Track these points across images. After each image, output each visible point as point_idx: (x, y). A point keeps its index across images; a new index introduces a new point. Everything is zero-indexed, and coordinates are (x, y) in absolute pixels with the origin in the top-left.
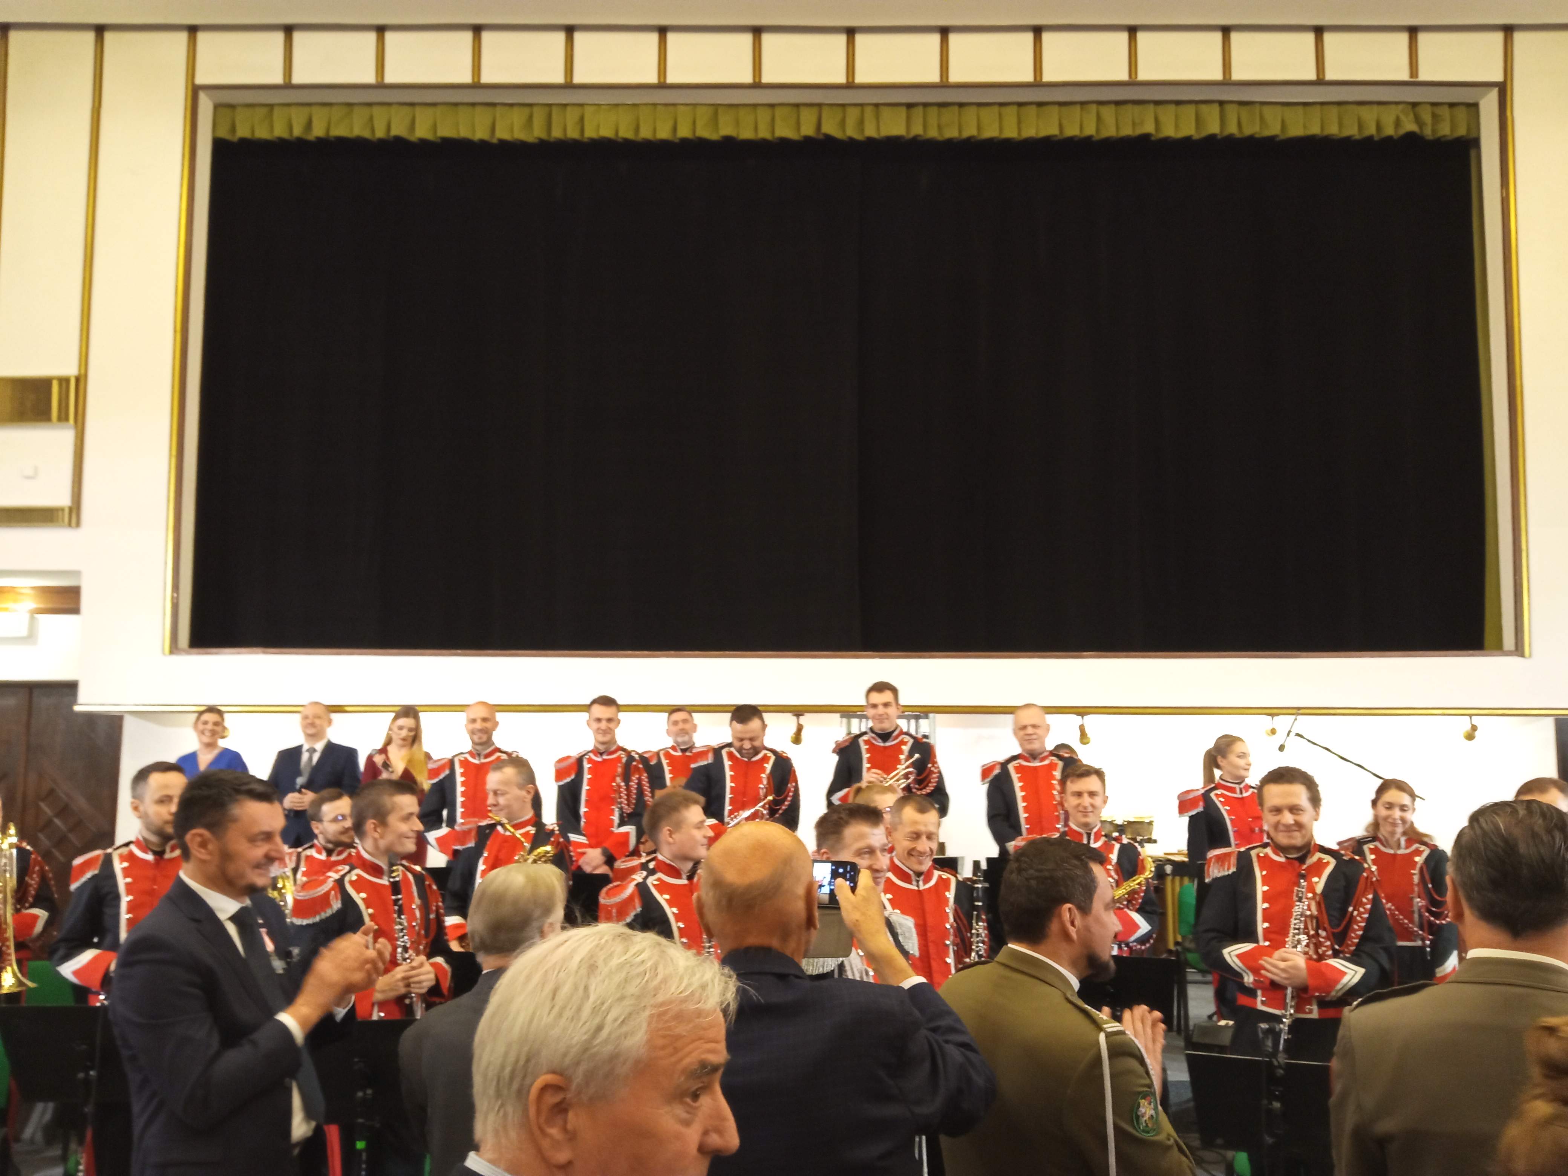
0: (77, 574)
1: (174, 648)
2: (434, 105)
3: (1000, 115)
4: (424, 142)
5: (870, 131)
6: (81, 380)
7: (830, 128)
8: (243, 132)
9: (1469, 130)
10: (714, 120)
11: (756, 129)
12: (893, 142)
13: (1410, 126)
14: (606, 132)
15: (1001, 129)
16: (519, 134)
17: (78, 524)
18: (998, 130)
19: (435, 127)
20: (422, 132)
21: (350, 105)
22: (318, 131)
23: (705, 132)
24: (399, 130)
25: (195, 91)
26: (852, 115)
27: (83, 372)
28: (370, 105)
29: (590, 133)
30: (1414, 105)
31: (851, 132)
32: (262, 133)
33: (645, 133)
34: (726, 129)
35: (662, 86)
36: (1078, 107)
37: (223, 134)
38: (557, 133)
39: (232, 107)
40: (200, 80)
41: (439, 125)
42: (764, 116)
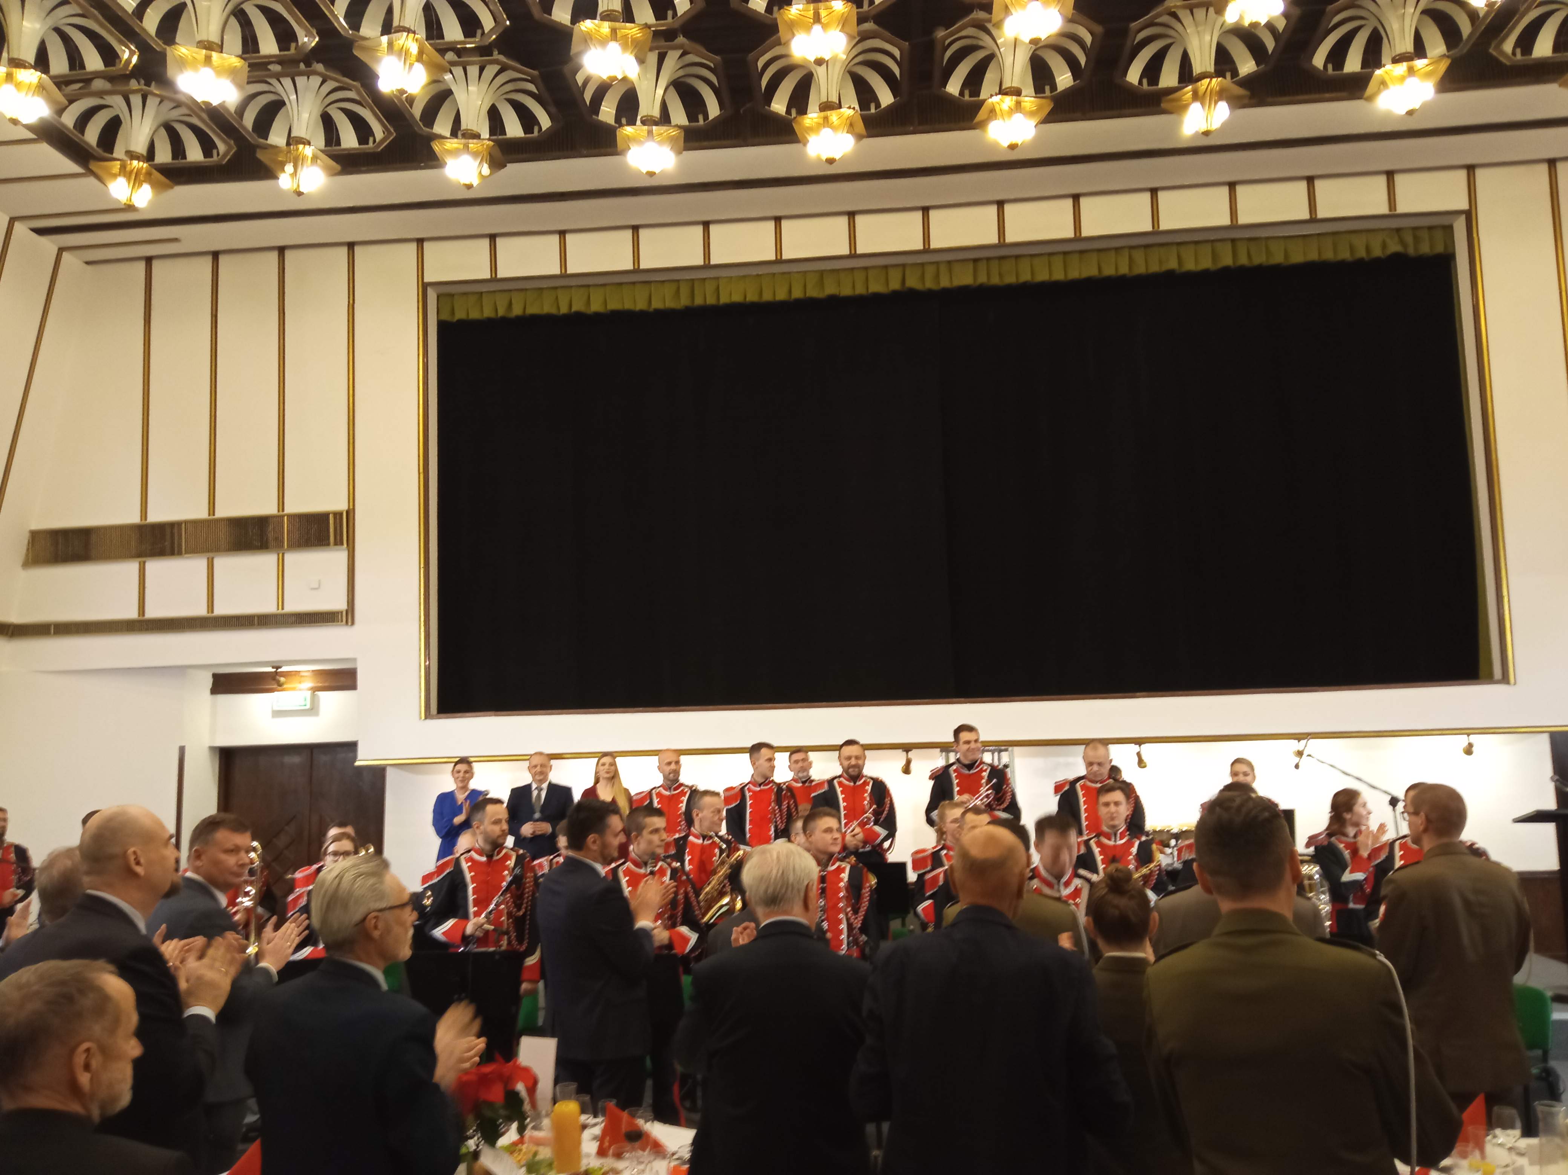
0: (354, 660)
1: (428, 715)
2: (604, 285)
3: (1049, 262)
4: (597, 315)
5: (945, 283)
6: (350, 513)
7: (913, 282)
8: (460, 315)
9: (1446, 247)
10: (821, 283)
11: (854, 287)
12: (964, 291)
13: (1394, 247)
14: (737, 298)
15: (1050, 274)
16: (670, 303)
17: (353, 623)
18: (1048, 275)
19: (605, 303)
20: (596, 307)
21: (541, 289)
22: (517, 311)
23: (813, 292)
24: (578, 306)
25: (424, 287)
26: (930, 272)
27: (351, 507)
28: (556, 288)
29: (724, 299)
30: (1398, 230)
31: (929, 284)
32: (475, 315)
33: (767, 297)
34: (830, 289)
35: (779, 261)
36: (1113, 253)
37: (445, 317)
38: (698, 301)
39: (451, 295)
40: (427, 279)
41: (608, 301)
42: (860, 277)
